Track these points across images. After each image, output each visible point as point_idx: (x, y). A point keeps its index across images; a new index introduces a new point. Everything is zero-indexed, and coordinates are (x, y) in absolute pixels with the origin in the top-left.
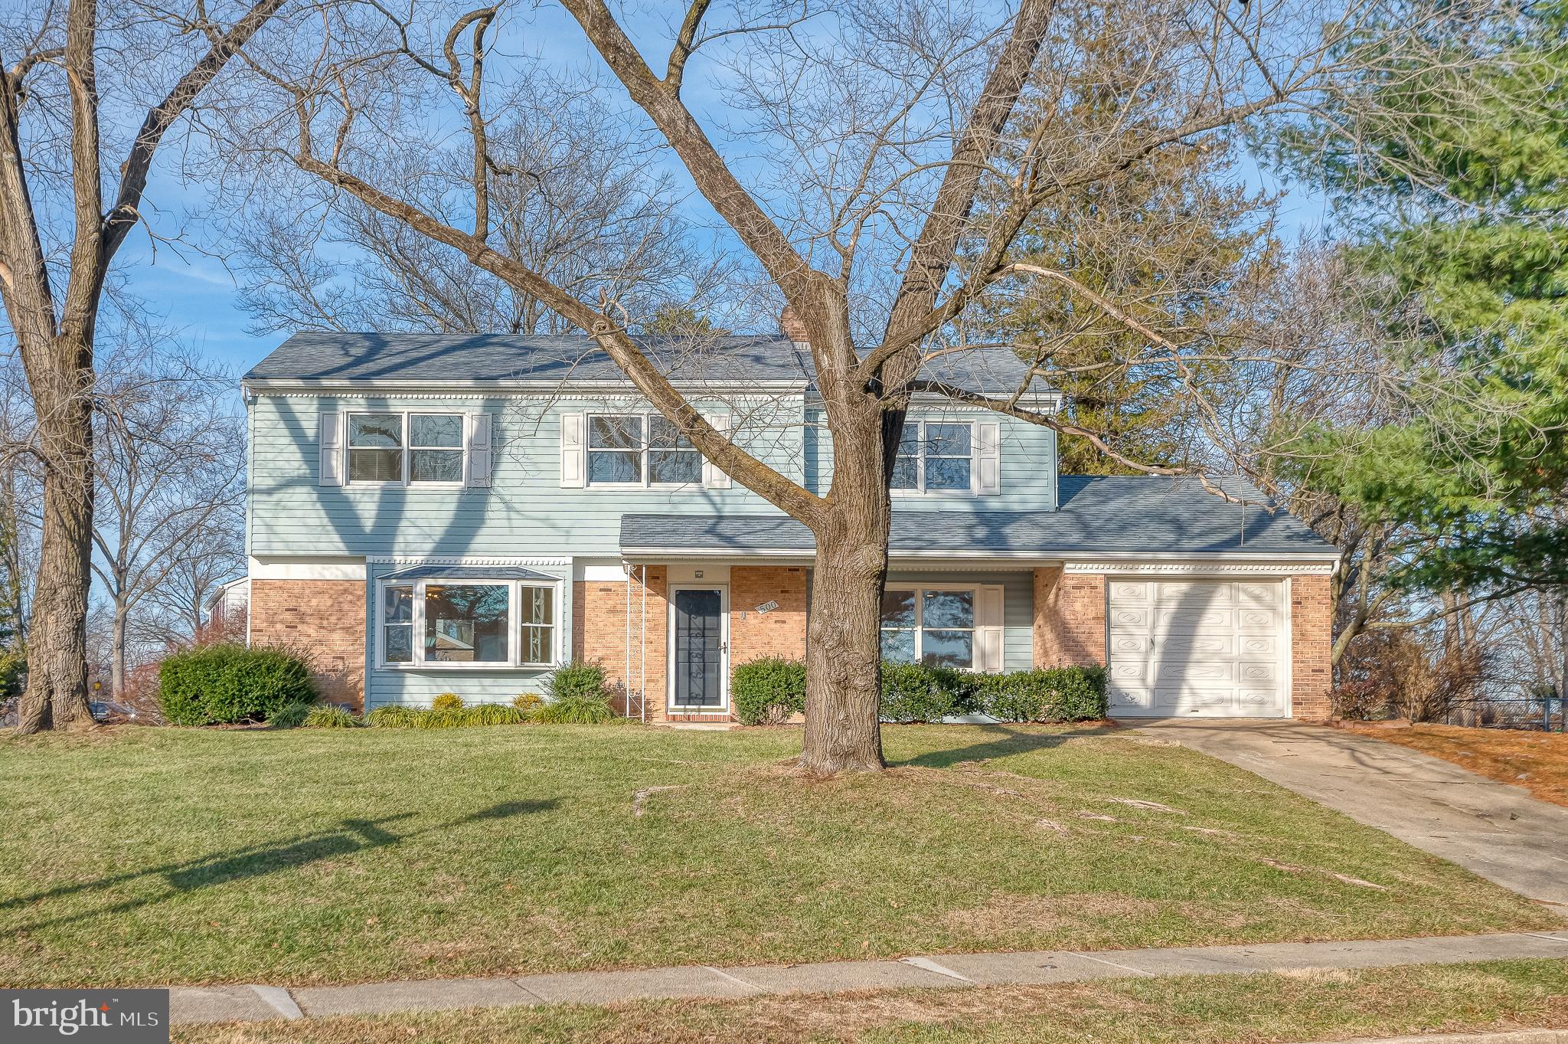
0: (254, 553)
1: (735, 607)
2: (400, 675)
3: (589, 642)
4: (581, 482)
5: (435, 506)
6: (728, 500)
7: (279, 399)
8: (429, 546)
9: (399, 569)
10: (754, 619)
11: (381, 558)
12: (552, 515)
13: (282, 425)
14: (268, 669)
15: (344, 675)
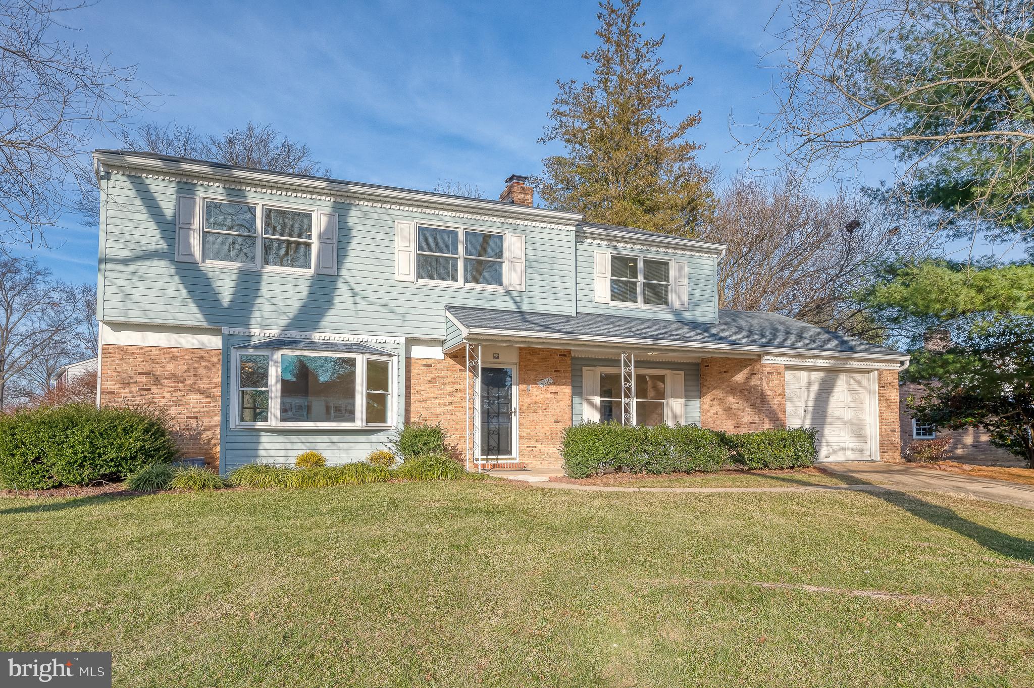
0: (106, 318)
1: (522, 381)
2: (254, 433)
3: (415, 406)
4: (412, 277)
5: (290, 288)
6: (526, 300)
7: (135, 175)
8: (283, 321)
9: (255, 341)
10: (538, 391)
11: (237, 330)
12: (391, 303)
13: (138, 202)
14: (124, 430)
15: (197, 433)
